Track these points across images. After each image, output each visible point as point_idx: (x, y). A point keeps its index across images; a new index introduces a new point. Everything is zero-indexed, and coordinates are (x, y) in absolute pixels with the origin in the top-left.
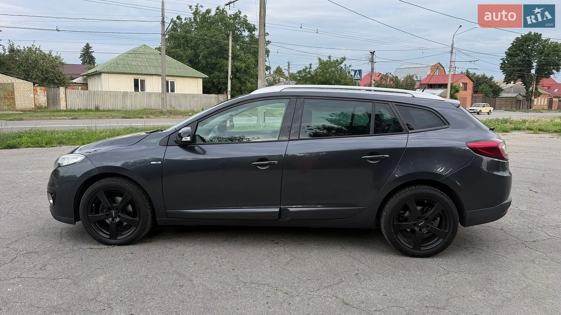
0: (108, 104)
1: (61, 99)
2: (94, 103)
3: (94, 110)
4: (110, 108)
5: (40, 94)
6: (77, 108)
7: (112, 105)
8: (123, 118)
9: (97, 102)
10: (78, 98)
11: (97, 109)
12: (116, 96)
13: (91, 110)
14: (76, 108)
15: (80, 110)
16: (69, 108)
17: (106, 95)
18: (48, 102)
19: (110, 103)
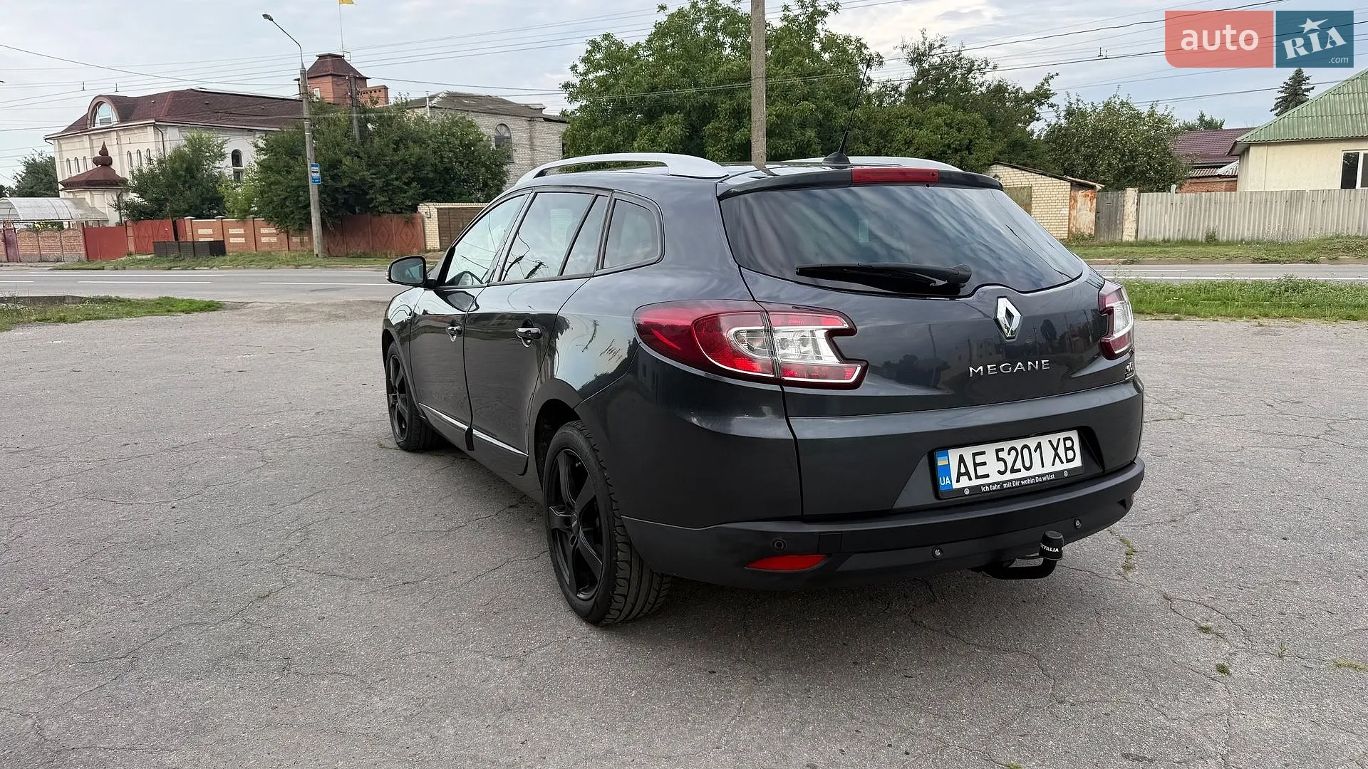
0: (1244, 227)
1: (1125, 217)
2: (1204, 223)
3: (1204, 241)
4: (1247, 235)
5: (1082, 207)
6: (1161, 239)
7: (1254, 229)
8: (1256, 261)
9: (1214, 222)
10: (1166, 213)
11: (1211, 240)
12: (1268, 204)
13: (1194, 243)
14: (1160, 237)
15: (1166, 242)
16: (1141, 237)
17: (1240, 202)
18: (1096, 224)
19: (1249, 223)
